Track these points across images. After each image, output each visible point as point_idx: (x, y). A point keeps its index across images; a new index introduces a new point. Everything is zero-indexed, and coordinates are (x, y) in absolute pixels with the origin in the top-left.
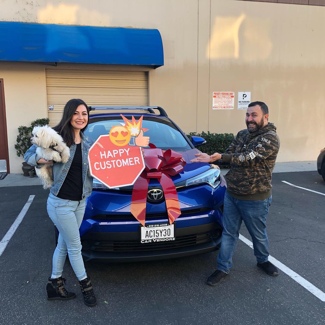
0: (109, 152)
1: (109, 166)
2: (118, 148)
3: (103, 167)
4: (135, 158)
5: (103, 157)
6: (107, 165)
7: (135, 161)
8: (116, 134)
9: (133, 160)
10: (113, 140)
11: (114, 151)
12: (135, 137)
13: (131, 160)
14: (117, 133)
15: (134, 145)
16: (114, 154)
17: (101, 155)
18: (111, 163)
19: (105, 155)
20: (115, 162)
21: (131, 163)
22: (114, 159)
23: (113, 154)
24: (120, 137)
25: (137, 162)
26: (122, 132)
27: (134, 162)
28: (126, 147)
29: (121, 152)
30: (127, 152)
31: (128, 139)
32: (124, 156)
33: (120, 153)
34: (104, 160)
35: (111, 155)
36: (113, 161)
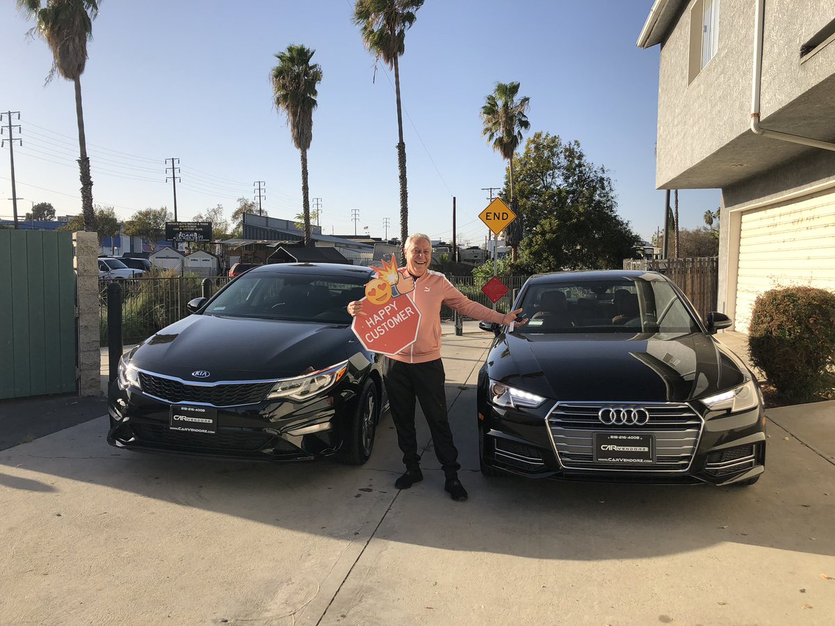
0: (375, 316)
1: (382, 332)
2: (382, 307)
3: (376, 335)
4: (406, 310)
5: (371, 324)
6: (379, 332)
7: (408, 312)
8: (373, 292)
9: (405, 312)
10: (373, 300)
11: (379, 312)
12: (396, 284)
13: (402, 314)
14: (373, 289)
15: (399, 294)
16: (381, 315)
17: (368, 324)
18: (383, 327)
19: (372, 321)
20: (386, 324)
21: (404, 317)
22: (385, 320)
24: (380, 293)
25: (410, 313)
26: (379, 286)
27: (406, 315)
28: (390, 302)
29: (387, 309)
30: (394, 306)
31: (388, 291)
32: (394, 313)
33: (387, 311)
34: (374, 327)
35: (379, 318)
36: (384, 324)
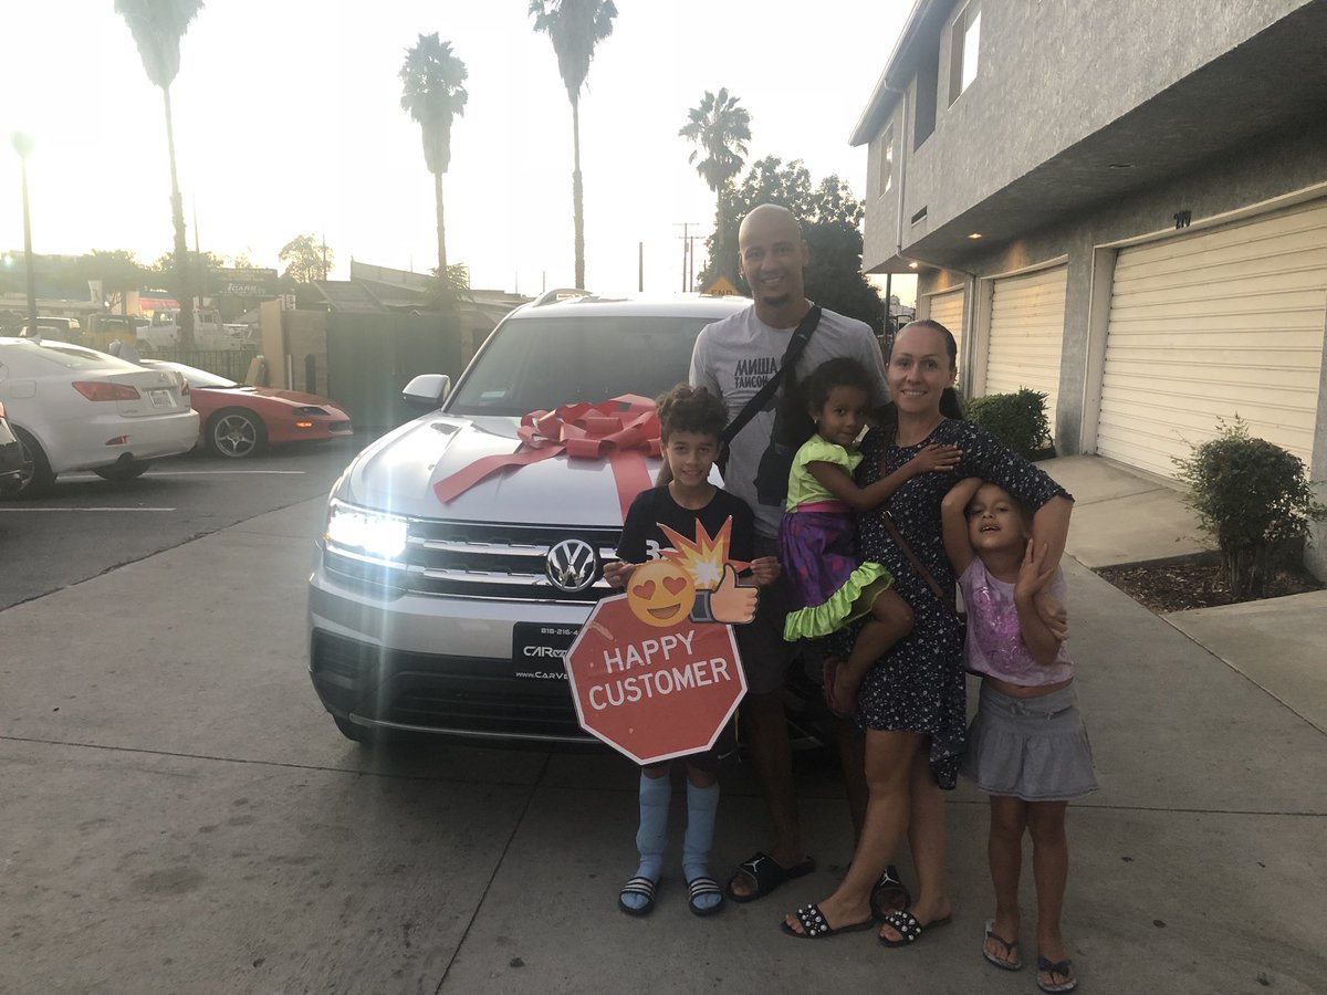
0: (631, 649)
1: (634, 694)
2: (656, 633)
3: (616, 698)
4: (713, 662)
5: (615, 666)
6: (627, 693)
7: (715, 671)
8: (647, 590)
9: (708, 668)
10: (640, 607)
11: (645, 644)
12: (710, 591)
13: (700, 669)
14: (650, 584)
15: (709, 619)
16: (647, 653)
17: (609, 662)
18: (640, 684)
19: (618, 659)
20: (652, 680)
21: (703, 679)
22: (652, 669)
23: (643, 657)
24: (662, 598)
25: (719, 673)
26: (667, 580)
27: (709, 676)
28: (681, 628)
29: (667, 644)
30: (687, 643)
31: (687, 601)
32: (679, 659)
33: (666, 649)
34: (620, 675)
35: (638, 658)
36: (646, 677)
